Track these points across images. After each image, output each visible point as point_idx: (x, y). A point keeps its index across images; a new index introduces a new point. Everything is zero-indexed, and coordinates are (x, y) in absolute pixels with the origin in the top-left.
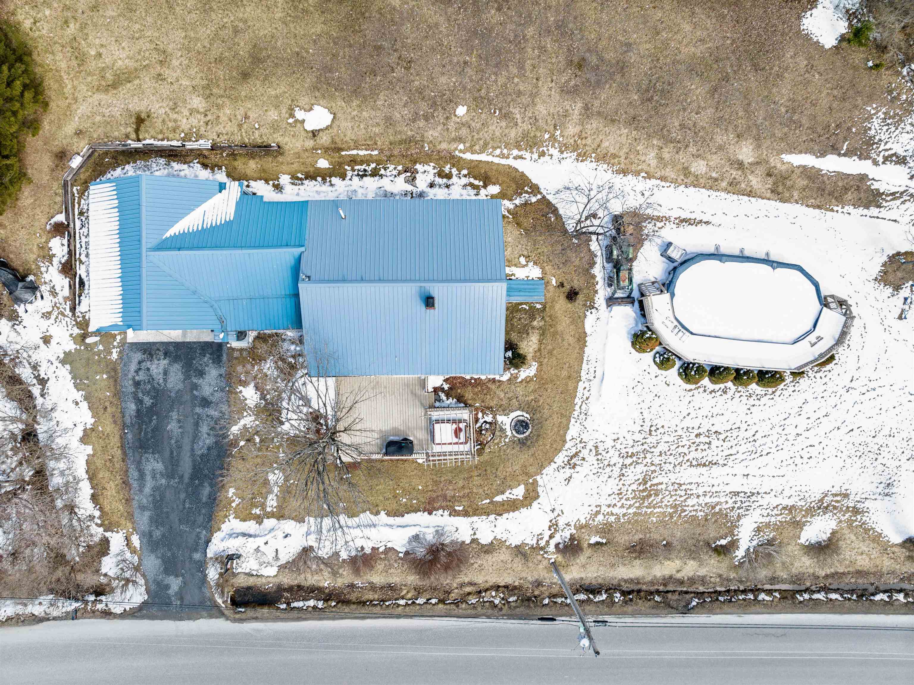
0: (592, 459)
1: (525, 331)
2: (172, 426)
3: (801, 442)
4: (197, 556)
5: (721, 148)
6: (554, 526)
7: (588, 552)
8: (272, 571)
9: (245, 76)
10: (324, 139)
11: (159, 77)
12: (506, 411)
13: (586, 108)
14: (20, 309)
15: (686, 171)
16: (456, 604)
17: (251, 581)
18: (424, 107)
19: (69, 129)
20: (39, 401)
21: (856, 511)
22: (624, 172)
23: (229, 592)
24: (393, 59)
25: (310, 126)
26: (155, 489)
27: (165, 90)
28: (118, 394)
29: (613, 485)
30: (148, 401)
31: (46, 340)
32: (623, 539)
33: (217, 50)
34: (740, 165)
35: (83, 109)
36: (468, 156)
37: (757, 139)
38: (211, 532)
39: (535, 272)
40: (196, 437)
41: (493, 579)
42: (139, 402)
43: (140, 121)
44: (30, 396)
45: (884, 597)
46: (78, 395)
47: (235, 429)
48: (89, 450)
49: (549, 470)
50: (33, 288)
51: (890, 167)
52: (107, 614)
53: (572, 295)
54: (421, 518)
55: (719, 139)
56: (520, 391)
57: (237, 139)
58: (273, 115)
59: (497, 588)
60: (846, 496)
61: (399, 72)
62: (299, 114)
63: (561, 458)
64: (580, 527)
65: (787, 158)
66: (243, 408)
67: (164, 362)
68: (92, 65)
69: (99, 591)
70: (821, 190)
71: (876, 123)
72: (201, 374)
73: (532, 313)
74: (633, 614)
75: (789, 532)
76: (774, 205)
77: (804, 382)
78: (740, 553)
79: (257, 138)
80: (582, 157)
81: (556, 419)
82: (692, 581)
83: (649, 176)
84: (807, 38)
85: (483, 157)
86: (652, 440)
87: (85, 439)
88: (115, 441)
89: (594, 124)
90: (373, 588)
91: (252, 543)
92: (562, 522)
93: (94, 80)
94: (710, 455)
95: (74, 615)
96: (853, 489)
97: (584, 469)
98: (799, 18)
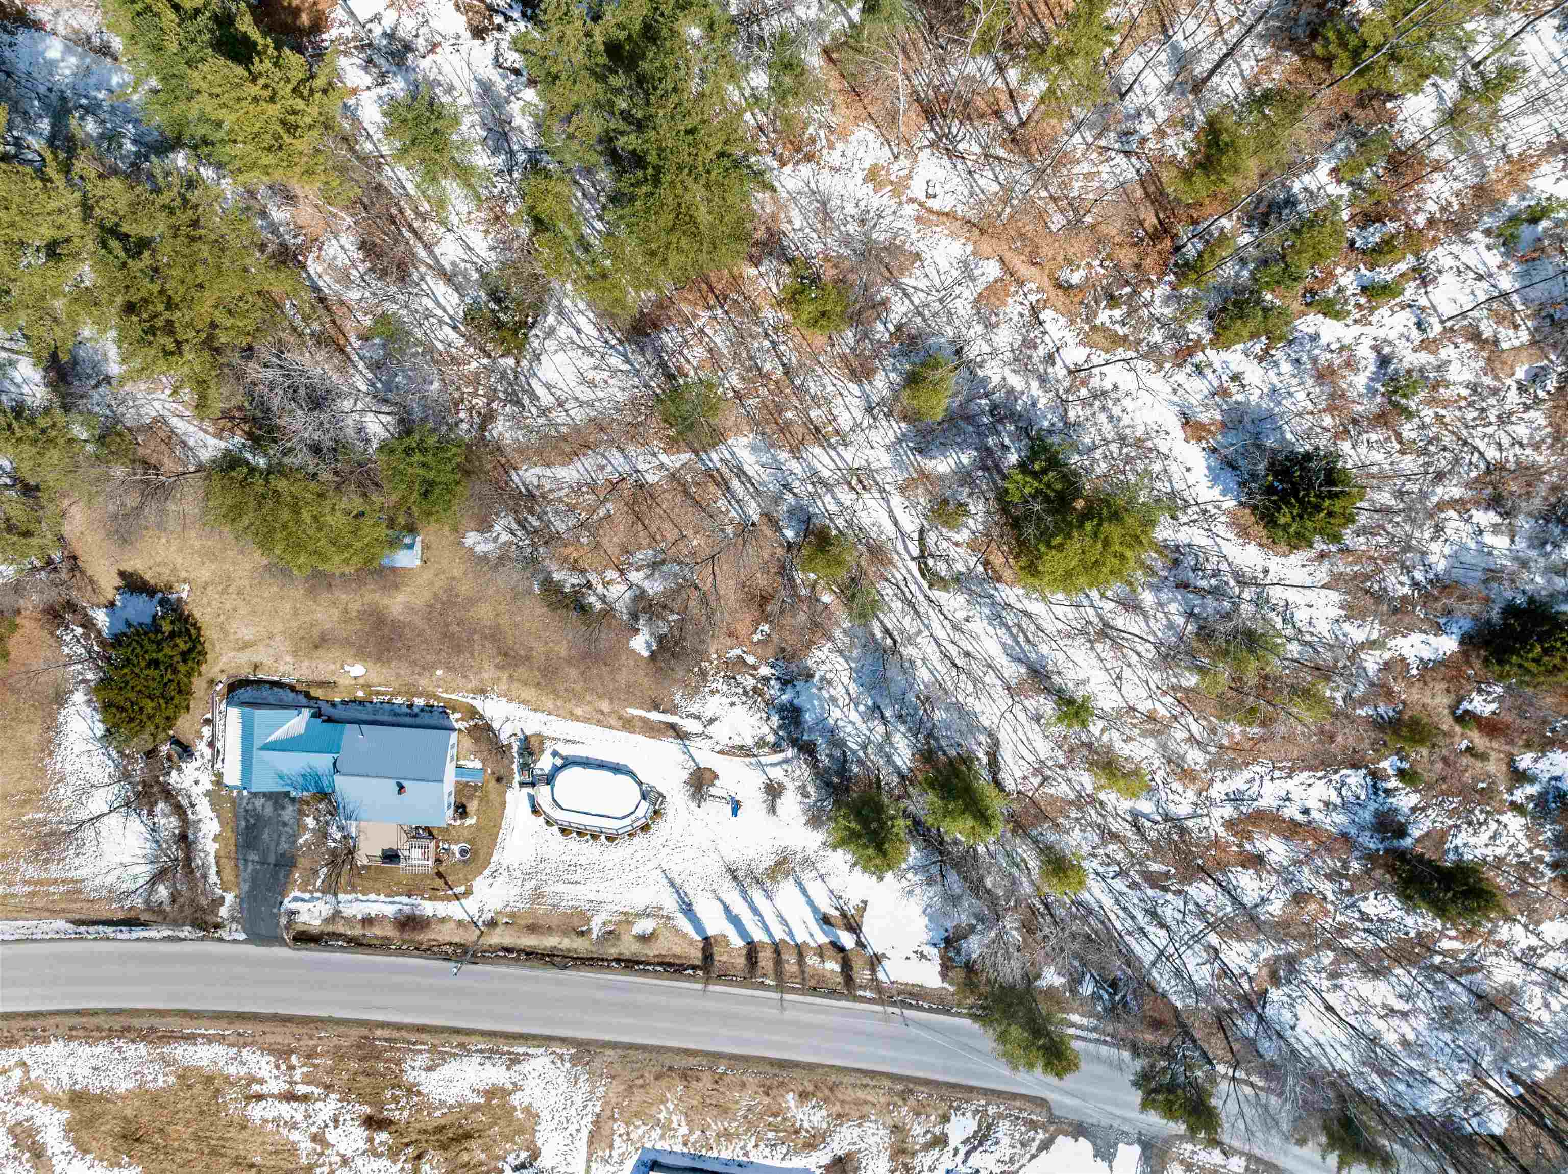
0: (505, 874)
1: (471, 797)
2: (265, 836)
3: (633, 875)
4: (275, 910)
5: (590, 703)
6: (481, 911)
7: (502, 928)
8: (317, 923)
9: (316, 647)
10: (361, 681)
11: (268, 645)
12: (457, 842)
13: (511, 676)
14: (184, 765)
15: (571, 713)
16: (424, 951)
17: (305, 928)
18: (417, 670)
19: (217, 669)
20: (190, 816)
21: (668, 918)
22: (535, 710)
23: (292, 934)
24: (400, 645)
25: (352, 674)
26: (254, 870)
27: (271, 652)
28: (236, 815)
29: (517, 890)
30: (252, 821)
31: (197, 782)
32: (523, 922)
33: (302, 633)
34: (602, 713)
35: (224, 659)
36: (444, 695)
37: (611, 700)
38: (284, 897)
39: (478, 764)
40: (278, 844)
41: (448, 939)
42: (247, 821)
43: (256, 667)
44: (185, 812)
45: (690, 972)
46: (213, 815)
47: (301, 841)
48: (217, 846)
49: (479, 879)
50: (191, 755)
51: (690, 720)
52: (220, 940)
53: (499, 780)
54: (405, 900)
55: (588, 698)
56: (466, 832)
57: (311, 678)
58: (332, 667)
59: (450, 944)
60: (661, 908)
61: (403, 651)
62: (347, 668)
63: (487, 872)
64: (497, 913)
65: (630, 710)
66: (306, 828)
67: (263, 800)
68: (231, 637)
69: (217, 926)
70: (652, 729)
71: (678, 697)
72: (283, 808)
73: (476, 788)
74: (531, 967)
75: (625, 926)
76: (625, 734)
77: (636, 840)
78: (594, 936)
79: (322, 678)
80: (510, 700)
81: (485, 850)
82: (569, 950)
83: (550, 714)
84: (633, 651)
85: (453, 696)
86: (542, 866)
87: (215, 839)
88: (232, 841)
89: (514, 686)
90: (376, 937)
91: (307, 906)
92: (486, 910)
93: (232, 645)
94: (576, 877)
95: (202, 939)
96: (665, 905)
97: (500, 880)
98: (628, 641)
